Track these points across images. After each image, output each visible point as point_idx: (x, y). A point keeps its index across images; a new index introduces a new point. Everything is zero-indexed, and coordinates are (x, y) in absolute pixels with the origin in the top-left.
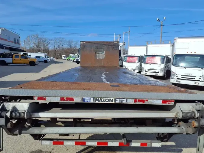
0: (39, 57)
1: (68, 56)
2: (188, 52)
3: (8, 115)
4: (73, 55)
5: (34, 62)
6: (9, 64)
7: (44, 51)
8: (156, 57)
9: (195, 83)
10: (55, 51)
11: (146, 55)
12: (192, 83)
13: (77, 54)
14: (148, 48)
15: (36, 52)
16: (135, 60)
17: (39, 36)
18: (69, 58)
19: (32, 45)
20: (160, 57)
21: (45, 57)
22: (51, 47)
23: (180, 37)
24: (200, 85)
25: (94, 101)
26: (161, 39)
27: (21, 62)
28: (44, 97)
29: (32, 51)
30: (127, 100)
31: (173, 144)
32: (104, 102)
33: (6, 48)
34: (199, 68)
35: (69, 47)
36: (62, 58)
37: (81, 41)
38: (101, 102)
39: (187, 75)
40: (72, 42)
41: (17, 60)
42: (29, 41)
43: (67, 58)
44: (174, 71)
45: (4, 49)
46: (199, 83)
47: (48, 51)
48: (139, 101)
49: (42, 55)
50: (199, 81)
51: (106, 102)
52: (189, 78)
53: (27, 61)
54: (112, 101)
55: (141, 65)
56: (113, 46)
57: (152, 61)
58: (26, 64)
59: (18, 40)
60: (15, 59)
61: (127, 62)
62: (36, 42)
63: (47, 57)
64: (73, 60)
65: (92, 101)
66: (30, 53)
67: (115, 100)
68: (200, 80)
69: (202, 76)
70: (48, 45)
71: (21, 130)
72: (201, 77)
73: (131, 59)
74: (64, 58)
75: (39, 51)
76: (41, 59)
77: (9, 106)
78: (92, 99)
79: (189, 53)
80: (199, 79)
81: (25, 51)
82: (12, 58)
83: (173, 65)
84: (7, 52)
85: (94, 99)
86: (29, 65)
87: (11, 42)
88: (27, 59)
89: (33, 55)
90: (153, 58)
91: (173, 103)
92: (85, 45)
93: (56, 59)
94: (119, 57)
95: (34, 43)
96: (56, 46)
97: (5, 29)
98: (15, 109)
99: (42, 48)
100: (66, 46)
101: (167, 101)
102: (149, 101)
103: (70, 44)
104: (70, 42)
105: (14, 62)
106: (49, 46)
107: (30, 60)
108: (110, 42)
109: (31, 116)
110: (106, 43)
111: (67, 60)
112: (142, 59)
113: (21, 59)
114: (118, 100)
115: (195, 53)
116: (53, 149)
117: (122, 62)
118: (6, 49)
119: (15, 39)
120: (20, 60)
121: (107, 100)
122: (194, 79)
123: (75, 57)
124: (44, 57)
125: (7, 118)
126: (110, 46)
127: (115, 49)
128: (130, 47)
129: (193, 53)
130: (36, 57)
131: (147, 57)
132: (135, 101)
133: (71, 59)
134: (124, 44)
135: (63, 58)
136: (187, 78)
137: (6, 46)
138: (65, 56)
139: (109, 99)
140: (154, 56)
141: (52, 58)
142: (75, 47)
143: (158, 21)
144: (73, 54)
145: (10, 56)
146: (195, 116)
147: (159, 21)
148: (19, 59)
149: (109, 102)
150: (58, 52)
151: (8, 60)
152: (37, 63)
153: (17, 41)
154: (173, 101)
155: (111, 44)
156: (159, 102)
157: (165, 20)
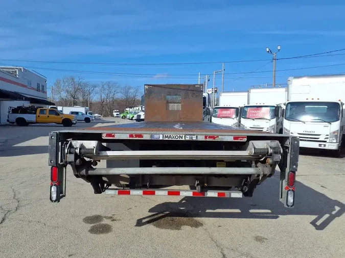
0: (77, 113)
1: (123, 112)
2: (313, 99)
3: (78, 151)
4: (131, 109)
5: (70, 120)
6: (30, 124)
7: (85, 104)
8: (263, 108)
9: (320, 145)
10: (102, 103)
11: (247, 105)
12: (315, 145)
13: (137, 108)
14: (251, 95)
15: (70, 106)
16: (230, 114)
17: (76, 80)
18: (125, 114)
19: (64, 95)
20: (269, 108)
21: (86, 113)
22: (95, 98)
23: (296, 77)
24: (327, 148)
25: (163, 138)
26: (275, 81)
27: (49, 120)
28: (113, 134)
29: (65, 103)
30: (197, 137)
31: (269, 211)
32: (173, 139)
33: (27, 99)
34: (325, 122)
35: (124, 97)
36: (112, 116)
37: (145, 85)
38: (170, 139)
39: (307, 133)
40: (129, 88)
41: (44, 117)
42: (59, 87)
43: (122, 115)
44: (288, 129)
45: (23, 100)
46: (325, 145)
47: (91, 103)
48: (209, 137)
49: (81, 110)
50: (325, 142)
51: (175, 139)
52: (310, 138)
53: (59, 119)
54: (182, 138)
55: (240, 122)
56: (193, 91)
57: (257, 114)
58: (58, 124)
59: (43, 86)
60: (40, 115)
61: (218, 117)
62: (71, 89)
63: (90, 113)
64: (132, 118)
65: (161, 138)
66: (61, 107)
67: (185, 137)
68: (328, 140)
69: (329, 134)
70: (90, 93)
71: (88, 170)
72: (327, 135)
73: (225, 112)
74: (117, 115)
75: (75, 104)
76: (80, 117)
77: (77, 144)
78: (161, 136)
79: (310, 100)
80: (326, 138)
81: (54, 104)
82: (35, 113)
83: (286, 119)
84: (27, 104)
85: (163, 136)
86: (62, 125)
87: (33, 89)
88: (59, 115)
89: (67, 111)
90: (258, 110)
91: (245, 140)
92: (152, 90)
93: (104, 116)
94: (204, 108)
95: (67, 91)
96: (104, 96)
97: (24, 69)
98: (82, 147)
99: (81, 98)
100: (119, 96)
101: (239, 137)
102: (220, 137)
103: (127, 92)
104: (127, 89)
105: (39, 120)
106: (92, 95)
107: (64, 118)
108: (189, 86)
109: (99, 154)
110: (182, 88)
111: (122, 118)
112: (241, 112)
113: (50, 115)
114: (188, 136)
115: (318, 99)
116: (114, 215)
117: (211, 118)
118: (25, 100)
119: (38, 85)
120: (48, 117)
121: (177, 137)
122: (318, 138)
123: (135, 113)
124: (84, 112)
125: (76, 154)
126: (189, 92)
127: (196, 96)
128: (223, 94)
129: (316, 100)
130: (72, 113)
131: (249, 109)
132: (206, 137)
133: (128, 115)
134: (216, 91)
135: (115, 114)
136: (307, 138)
137: (26, 96)
138: (118, 112)
139: (179, 135)
140: (259, 107)
141: (96, 115)
142: (134, 97)
143: (268, 52)
144: (131, 107)
145: (32, 111)
146: (268, 152)
147: (270, 52)
148: (46, 116)
149: (178, 139)
150: (106, 105)
151: (28, 117)
152: (74, 122)
153: (41, 88)
154: (245, 137)
155: (191, 88)
156: (231, 139)
157: (279, 50)
